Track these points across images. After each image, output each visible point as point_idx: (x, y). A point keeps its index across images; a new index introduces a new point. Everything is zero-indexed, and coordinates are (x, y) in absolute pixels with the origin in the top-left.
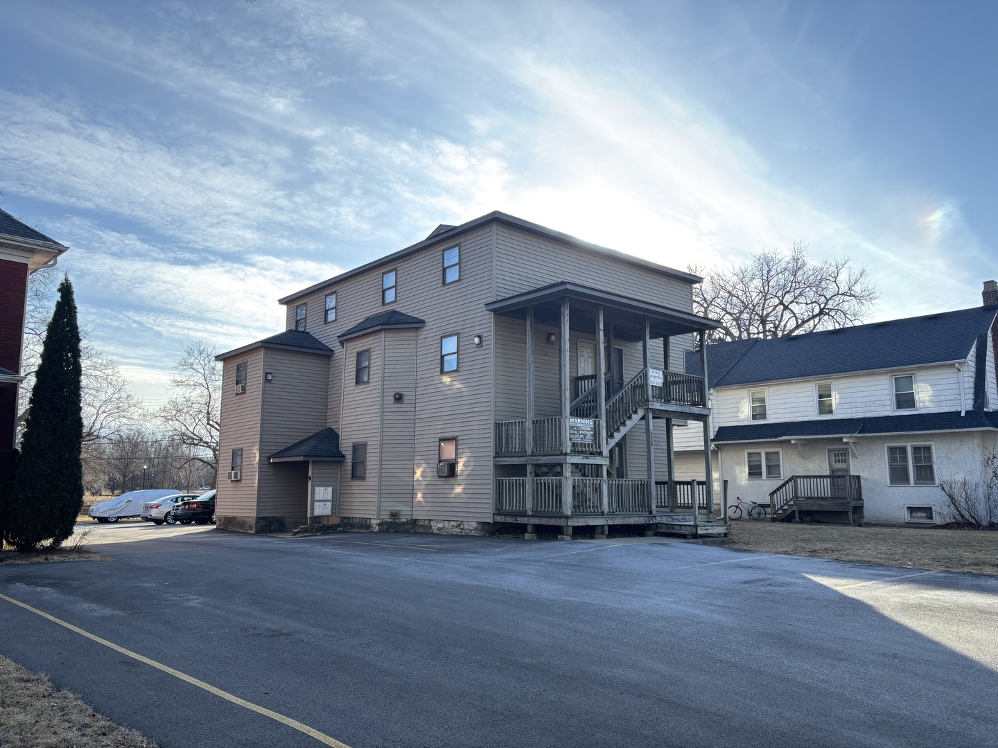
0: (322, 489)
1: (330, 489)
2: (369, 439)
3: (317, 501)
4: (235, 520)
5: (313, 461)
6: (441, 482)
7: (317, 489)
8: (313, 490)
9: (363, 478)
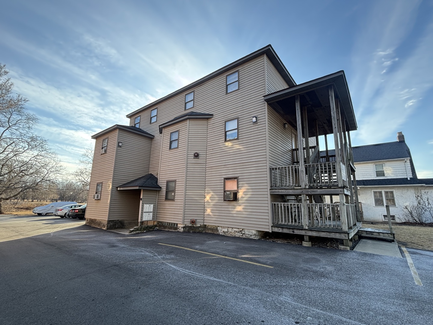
0: (148, 205)
1: (152, 206)
2: (177, 178)
3: (145, 212)
4: (95, 221)
5: (143, 190)
6: (226, 203)
7: (145, 205)
8: (143, 206)
9: (173, 200)
